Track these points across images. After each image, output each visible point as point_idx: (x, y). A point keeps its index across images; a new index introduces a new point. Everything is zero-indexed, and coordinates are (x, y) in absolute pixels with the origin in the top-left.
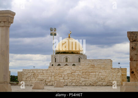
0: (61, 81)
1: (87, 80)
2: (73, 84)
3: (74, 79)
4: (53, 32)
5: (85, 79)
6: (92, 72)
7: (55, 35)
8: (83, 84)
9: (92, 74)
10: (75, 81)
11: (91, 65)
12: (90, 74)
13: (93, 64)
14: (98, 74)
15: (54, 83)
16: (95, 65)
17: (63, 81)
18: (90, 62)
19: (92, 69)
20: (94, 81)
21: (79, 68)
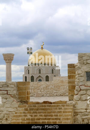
0: (39, 93)
1: (58, 91)
2: (48, 95)
3: (48, 91)
4: (30, 51)
5: (57, 91)
6: (61, 86)
7: (31, 53)
8: (55, 95)
9: (62, 87)
10: (49, 92)
11: (61, 81)
12: (60, 87)
13: (62, 80)
14: (66, 87)
15: (33, 94)
16: (64, 81)
17: (40, 92)
18: (60, 79)
19: (61, 83)
20: (63, 92)
21: (52, 83)
